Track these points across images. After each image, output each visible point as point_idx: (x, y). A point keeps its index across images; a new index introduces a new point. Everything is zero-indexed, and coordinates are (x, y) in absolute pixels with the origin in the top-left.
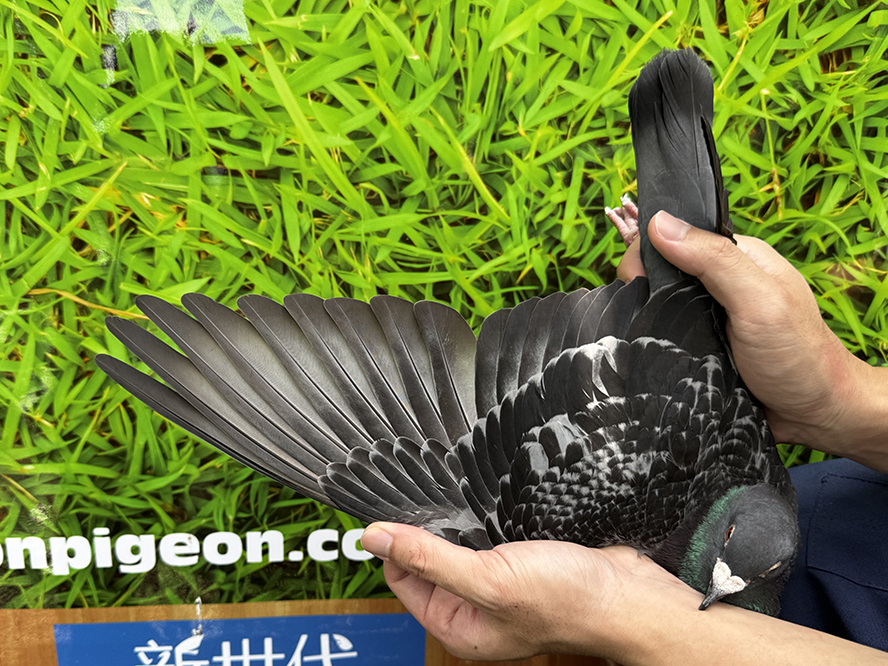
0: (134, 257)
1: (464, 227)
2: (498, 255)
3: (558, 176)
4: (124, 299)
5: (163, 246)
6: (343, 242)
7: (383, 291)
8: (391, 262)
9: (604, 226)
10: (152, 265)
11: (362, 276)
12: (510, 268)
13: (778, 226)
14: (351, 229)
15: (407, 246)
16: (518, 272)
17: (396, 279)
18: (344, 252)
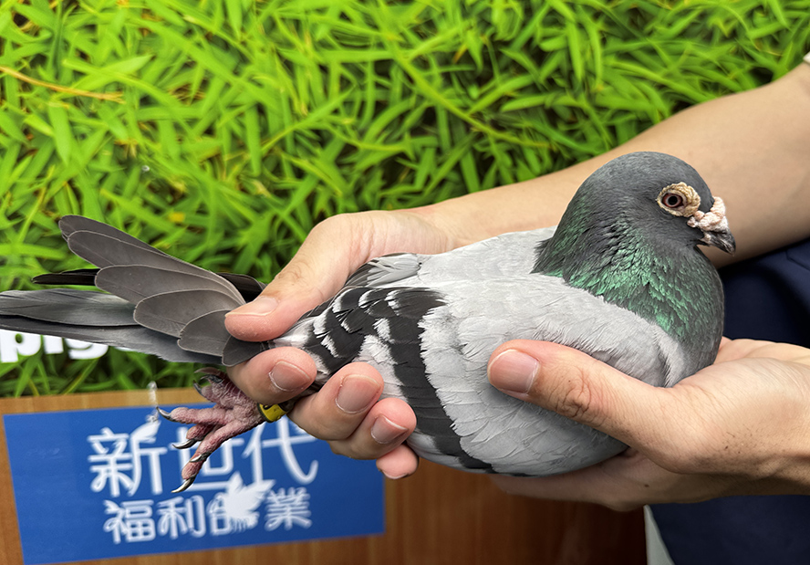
0: (76, 33)
1: (399, 7)
2: (433, 35)
4: (67, 76)
5: (106, 23)
6: (283, 19)
7: (324, 69)
8: (332, 41)
9: (529, 12)
10: (95, 41)
11: (304, 53)
12: (445, 49)
13: (686, 12)
14: (289, 6)
15: (344, 25)
16: (454, 53)
17: (336, 58)
18: (284, 30)
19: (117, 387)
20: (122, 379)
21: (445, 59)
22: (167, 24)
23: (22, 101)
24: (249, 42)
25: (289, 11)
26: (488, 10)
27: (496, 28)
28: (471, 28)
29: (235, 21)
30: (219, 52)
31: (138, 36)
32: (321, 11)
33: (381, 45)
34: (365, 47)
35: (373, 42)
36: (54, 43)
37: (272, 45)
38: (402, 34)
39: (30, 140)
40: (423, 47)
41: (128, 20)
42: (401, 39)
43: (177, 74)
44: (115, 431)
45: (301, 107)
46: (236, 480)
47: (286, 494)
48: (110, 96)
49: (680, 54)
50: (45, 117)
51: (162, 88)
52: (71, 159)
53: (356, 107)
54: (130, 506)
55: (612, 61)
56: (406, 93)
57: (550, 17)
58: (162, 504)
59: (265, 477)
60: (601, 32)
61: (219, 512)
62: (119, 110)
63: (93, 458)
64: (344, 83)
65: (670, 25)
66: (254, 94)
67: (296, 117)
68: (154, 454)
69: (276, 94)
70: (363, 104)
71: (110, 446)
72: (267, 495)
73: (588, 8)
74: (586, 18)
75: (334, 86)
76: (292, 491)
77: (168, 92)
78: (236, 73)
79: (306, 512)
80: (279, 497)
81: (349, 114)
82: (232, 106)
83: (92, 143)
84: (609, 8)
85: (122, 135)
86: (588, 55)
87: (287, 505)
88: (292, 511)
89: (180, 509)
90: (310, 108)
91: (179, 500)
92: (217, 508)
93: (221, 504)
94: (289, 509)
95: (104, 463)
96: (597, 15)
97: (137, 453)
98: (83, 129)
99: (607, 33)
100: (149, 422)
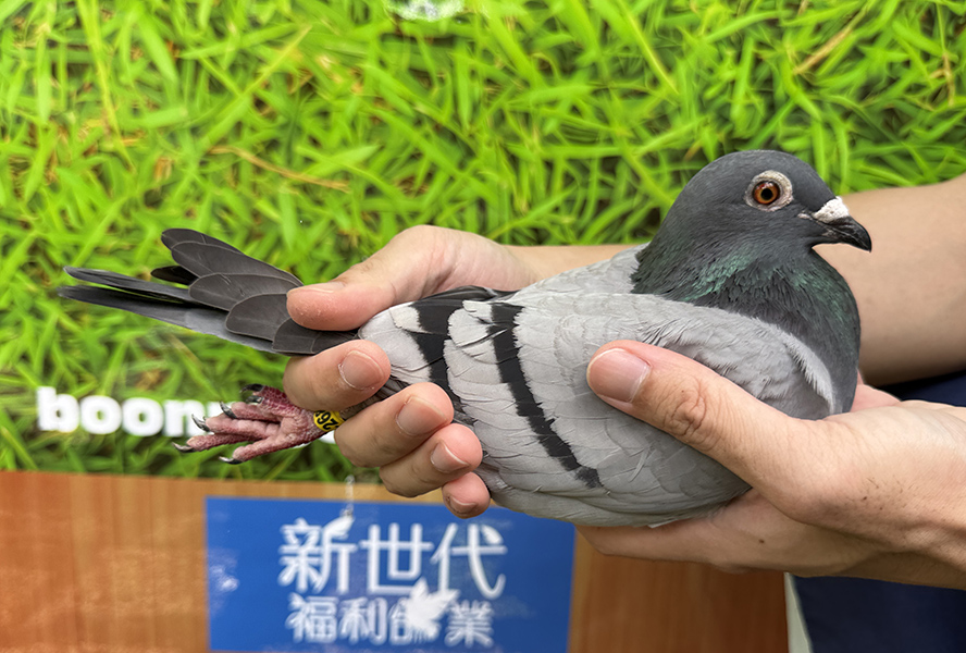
0: (311, 120)
1: (633, 100)
2: (666, 131)
3: (730, 53)
4: (298, 161)
5: (340, 111)
6: (514, 112)
7: (549, 165)
8: (559, 135)
9: (772, 108)
10: (327, 128)
11: (531, 148)
12: (677, 146)
13: (949, 114)
14: (520, 99)
15: (575, 119)
16: (686, 150)
17: (563, 152)
18: (512, 123)
19: (316, 479)
20: (322, 471)
21: (676, 156)
22: (398, 112)
23: (254, 186)
24: (478, 136)
25: (521, 103)
26: (728, 106)
27: (734, 126)
28: (706, 124)
29: (465, 111)
30: (446, 144)
31: (369, 125)
32: (553, 103)
33: (610, 141)
34: (593, 143)
35: (602, 137)
36: (290, 129)
37: (498, 139)
38: (633, 130)
39: (259, 225)
40: (654, 143)
41: (360, 109)
42: (631, 135)
43: (403, 165)
44: (310, 523)
45: (521, 204)
46: (421, 587)
47: (470, 606)
48: (338, 185)
49: (939, 160)
50: (274, 202)
51: (388, 179)
52: (295, 246)
53: (578, 205)
54: (315, 602)
55: (861, 165)
56: (631, 192)
57: (795, 115)
58: (347, 602)
59: (451, 586)
60: (850, 133)
61: (402, 618)
62: (345, 199)
63: (286, 549)
64: (568, 180)
65: (930, 128)
66: (476, 188)
67: (516, 214)
68: (345, 551)
69: (498, 189)
70: (585, 202)
71: (302, 538)
72: (450, 606)
73: (837, 106)
74: (835, 117)
75: (558, 182)
76: (475, 603)
77: (393, 183)
78: (462, 166)
79: (487, 630)
80: (463, 609)
81: (570, 212)
82: (454, 201)
83: (316, 232)
84: (860, 107)
85: (345, 224)
86: (834, 157)
87: (470, 619)
88: (475, 626)
89: (363, 610)
90: (531, 205)
91: (362, 600)
92: (400, 614)
93: (403, 610)
94: (473, 623)
95: (294, 555)
96: (847, 114)
97: (327, 548)
98: (308, 216)
99: (858, 135)
100: (342, 516)
